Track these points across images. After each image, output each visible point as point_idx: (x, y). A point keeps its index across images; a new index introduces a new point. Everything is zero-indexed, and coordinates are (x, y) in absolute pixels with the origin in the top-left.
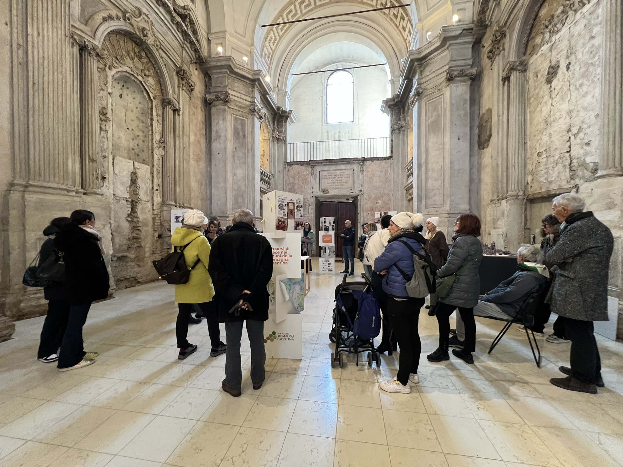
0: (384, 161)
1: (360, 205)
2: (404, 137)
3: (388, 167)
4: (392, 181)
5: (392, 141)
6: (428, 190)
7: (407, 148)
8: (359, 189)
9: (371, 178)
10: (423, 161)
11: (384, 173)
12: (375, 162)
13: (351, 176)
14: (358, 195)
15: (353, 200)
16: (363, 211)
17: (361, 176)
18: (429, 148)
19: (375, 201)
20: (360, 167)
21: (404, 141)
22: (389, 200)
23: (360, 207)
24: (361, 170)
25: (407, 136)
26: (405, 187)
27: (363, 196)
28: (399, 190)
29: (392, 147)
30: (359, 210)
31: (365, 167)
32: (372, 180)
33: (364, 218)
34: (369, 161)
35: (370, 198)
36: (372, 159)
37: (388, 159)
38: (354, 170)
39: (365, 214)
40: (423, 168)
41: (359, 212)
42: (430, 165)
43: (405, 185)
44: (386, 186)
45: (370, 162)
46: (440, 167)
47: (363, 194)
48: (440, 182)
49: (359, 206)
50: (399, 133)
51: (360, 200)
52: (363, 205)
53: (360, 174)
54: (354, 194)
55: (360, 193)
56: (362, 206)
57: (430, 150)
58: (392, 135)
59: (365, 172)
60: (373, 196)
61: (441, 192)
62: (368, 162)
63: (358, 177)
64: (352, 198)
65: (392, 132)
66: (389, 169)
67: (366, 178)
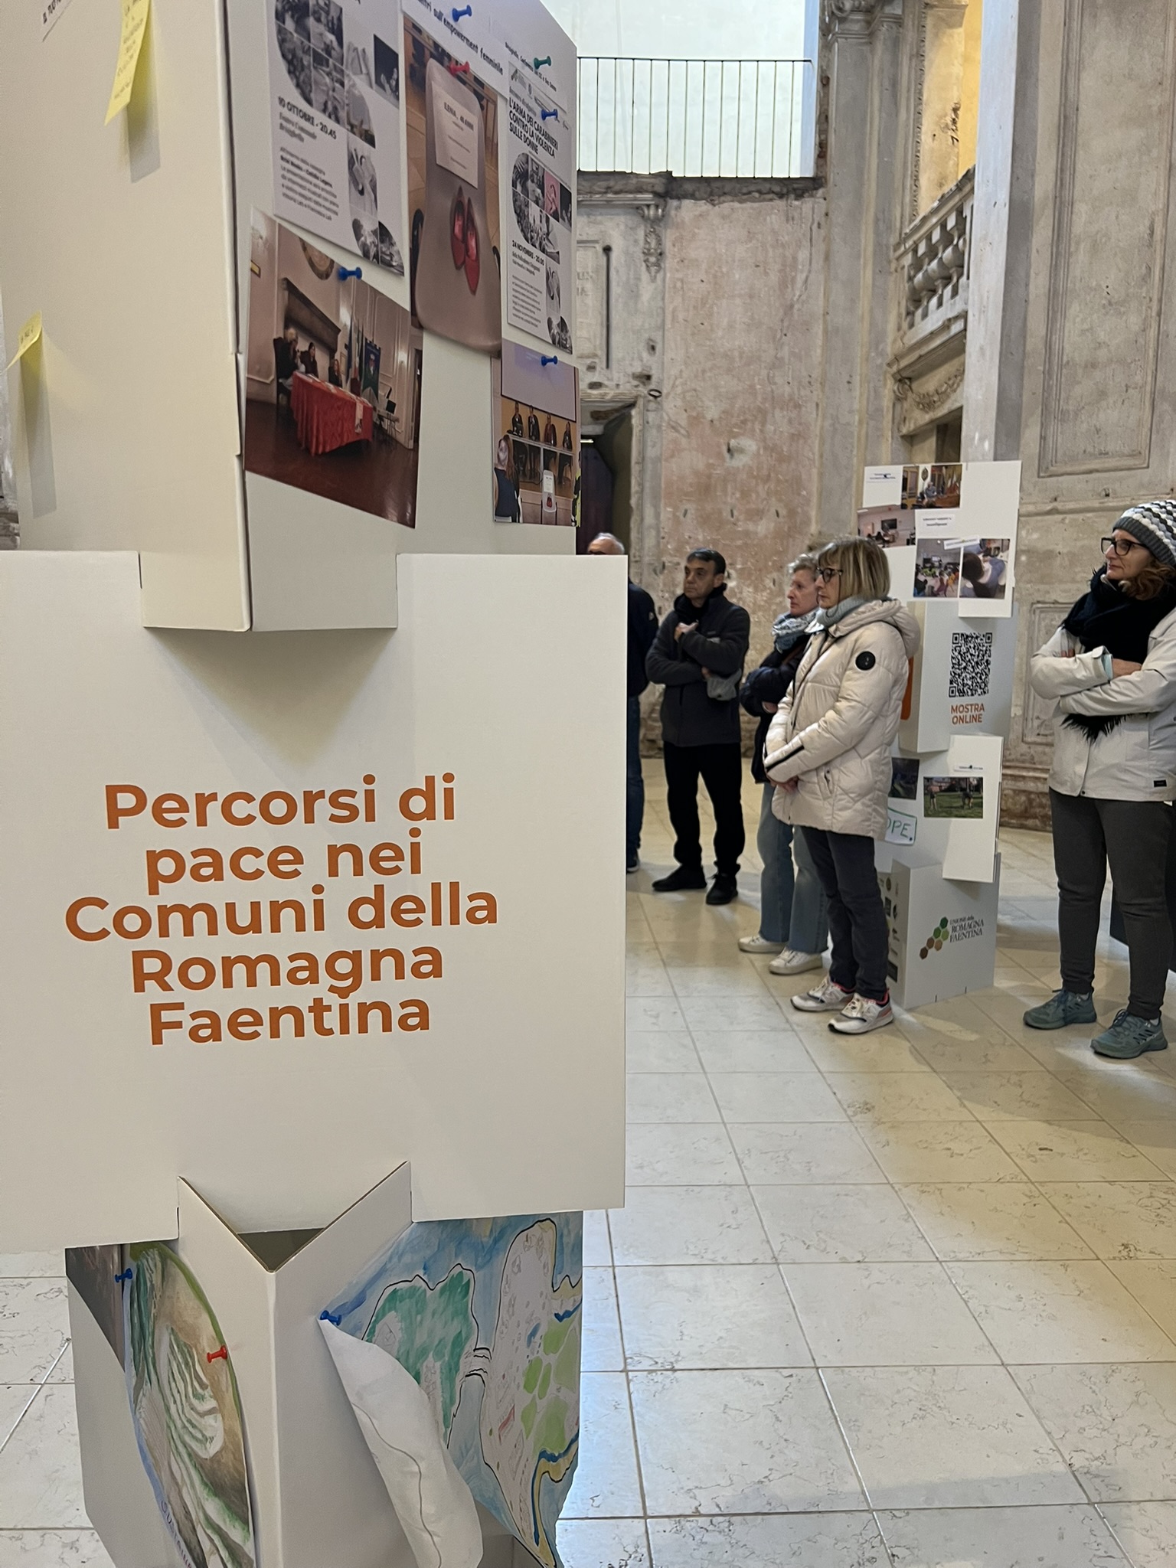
0: (780, 204)
1: (642, 461)
2: (895, 63)
3: (799, 245)
4: (818, 329)
5: (825, 81)
6: (1061, 366)
7: (918, 126)
8: (638, 369)
9: (704, 301)
10: (1043, 184)
11: (774, 278)
12: (727, 206)
13: (589, 286)
14: (628, 399)
15: (597, 429)
16: (656, 498)
17: (647, 290)
18: (1083, 106)
19: (722, 441)
20: (641, 233)
21: (895, 83)
22: (799, 436)
23: (642, 472)
24: (647, 253)
25: (919, 56)
26: (897, 359)
27: (659, 409)
28: (857, 379)
29: (823, 119)
30: (634, 487)
31: (669, 236)
32: (710, 315)
33: (659, 537)
34: (692, 196)
35: (696, 420)
36: (713, 189)
37: (799, 196)
38: (607, 250)
39: (666, 512)
40: (1041, 234)
41: (633, 501)
42: (1082, 212)
43: (890, 349)
44: (785, 352)
45: (703, 206)
46: (1143, 229)
47: (656, 395)
48: (1134, 321)
49: (635, 469)
50: (871, 36)
51: (643, 431)
52: (658, 460)
53: (645, 276)
54: (610, 393)
55: (643, 390)
56: (649, 466)
57: (1088, 116)
58: (826, 47)
59: (669, 263)
60: (712, 412)
61: (1138, 378)
62: (687, 203)
63: (634, 294)
64: (597, 416)
65: (825, 30)
66: (803, 255)
67: (678, 300)
